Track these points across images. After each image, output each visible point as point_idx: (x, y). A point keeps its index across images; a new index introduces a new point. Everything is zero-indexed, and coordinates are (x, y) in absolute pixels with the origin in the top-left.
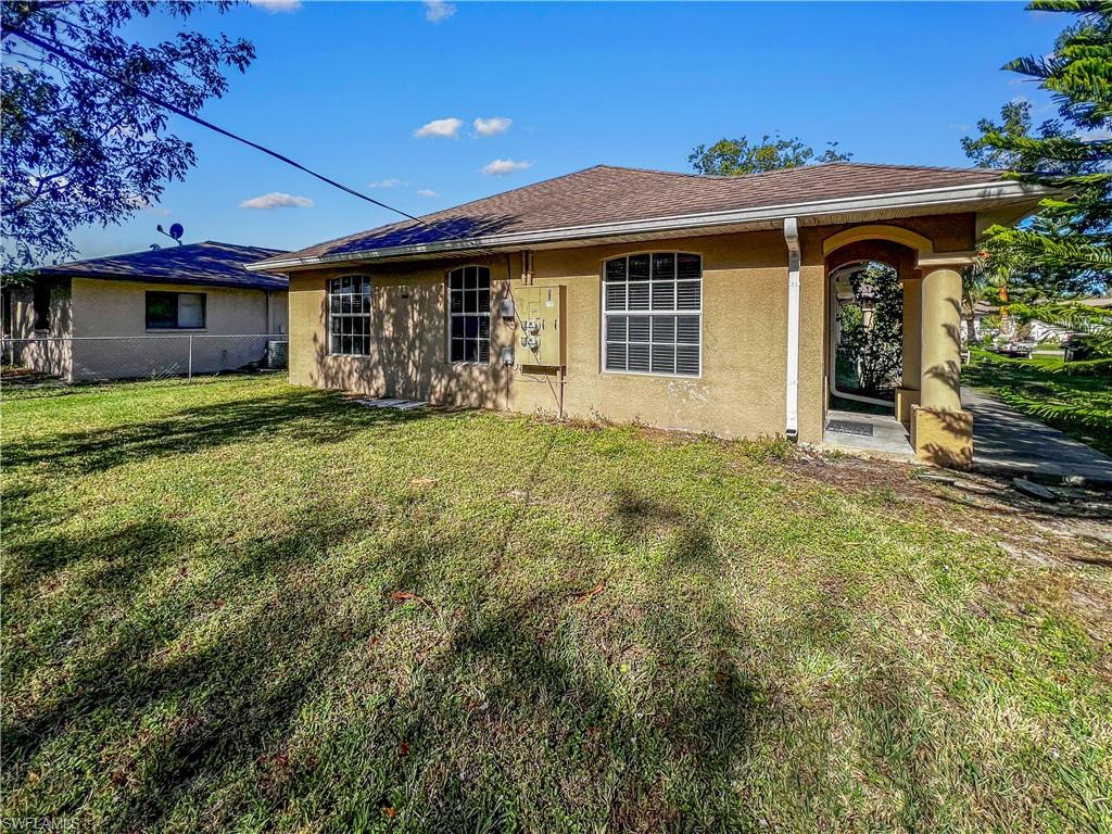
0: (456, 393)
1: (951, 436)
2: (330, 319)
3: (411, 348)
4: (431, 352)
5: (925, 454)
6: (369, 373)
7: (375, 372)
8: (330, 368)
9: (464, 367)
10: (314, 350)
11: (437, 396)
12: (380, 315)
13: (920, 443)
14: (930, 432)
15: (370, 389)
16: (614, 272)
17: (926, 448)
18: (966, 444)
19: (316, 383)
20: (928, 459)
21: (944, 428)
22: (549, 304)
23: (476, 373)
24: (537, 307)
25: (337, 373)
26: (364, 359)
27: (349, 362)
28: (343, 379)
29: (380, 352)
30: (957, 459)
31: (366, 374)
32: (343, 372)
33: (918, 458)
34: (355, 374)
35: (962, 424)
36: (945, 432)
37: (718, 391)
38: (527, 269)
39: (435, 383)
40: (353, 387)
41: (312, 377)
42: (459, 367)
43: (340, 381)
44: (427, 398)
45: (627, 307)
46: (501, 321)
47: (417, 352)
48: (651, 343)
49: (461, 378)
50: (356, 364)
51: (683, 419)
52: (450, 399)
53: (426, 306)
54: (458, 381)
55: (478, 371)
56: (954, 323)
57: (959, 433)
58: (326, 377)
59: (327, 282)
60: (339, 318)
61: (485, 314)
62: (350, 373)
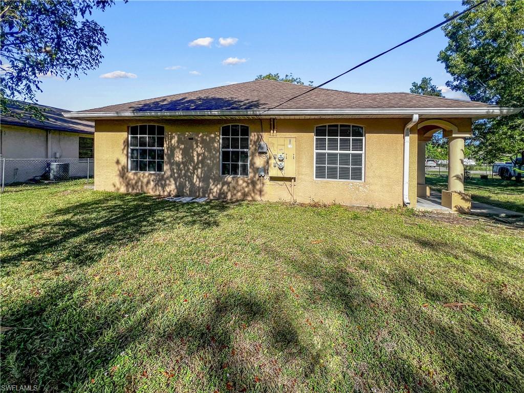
0: (227, 193)
1: (464, 202)
2: (130, 151)
3: (195, 168)
4: (210, 170)
5: (455, 209)
6: (163, 182)
7: (168, 182)
8: (130, 180)
9: (233, 178)
10: (117, 169)
11: (214, 194)
12: (172, 149)
13: (453, 205)
14: (457, 201)
15: (164, 191)
16: (320, 132)
17: (456, 207)
18: (468, 205)
19: (118, 189)
20: (456, 211)
21: (462, 199)
22: (289, 146)
23: (241, 182)
24: (282, 147)
25: (136, 183)
26: (158, 175)
27: (147, 176)
28: (142, 186)
29: (172, 170)
30: (466, 210)
31: (161, 182)
32: (142, 182)
33: (453, 211)
34: (152, 183)
35: (468, 197)
36: (462, 200)
37: (372, 187)
38: (274, 128)
39: (213, 187)
40: (150, 191)
41: (115, 186)
42: (229, 178)
43: (140, 188)
44: (207, 196)
45: (327, 149)
46: (257, 154)
47: (199, 171)
48: (338, 166)
49: (231, 185)
50: (153, 177)
51: (357, 201)
52: (223, 196)
53: (207, 145)
54: (229, 186)
55: (241, 181)
56: (463, 159)
57: (467, 200)
58: (128, 185)
59: (128, 127)
60: (137, 150)
61: (245, 150)
62: (148, 182)
